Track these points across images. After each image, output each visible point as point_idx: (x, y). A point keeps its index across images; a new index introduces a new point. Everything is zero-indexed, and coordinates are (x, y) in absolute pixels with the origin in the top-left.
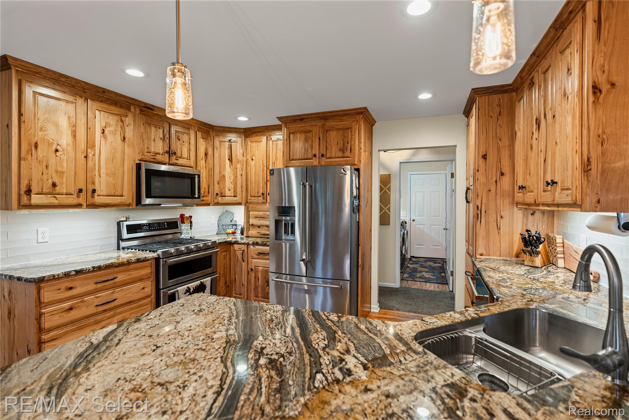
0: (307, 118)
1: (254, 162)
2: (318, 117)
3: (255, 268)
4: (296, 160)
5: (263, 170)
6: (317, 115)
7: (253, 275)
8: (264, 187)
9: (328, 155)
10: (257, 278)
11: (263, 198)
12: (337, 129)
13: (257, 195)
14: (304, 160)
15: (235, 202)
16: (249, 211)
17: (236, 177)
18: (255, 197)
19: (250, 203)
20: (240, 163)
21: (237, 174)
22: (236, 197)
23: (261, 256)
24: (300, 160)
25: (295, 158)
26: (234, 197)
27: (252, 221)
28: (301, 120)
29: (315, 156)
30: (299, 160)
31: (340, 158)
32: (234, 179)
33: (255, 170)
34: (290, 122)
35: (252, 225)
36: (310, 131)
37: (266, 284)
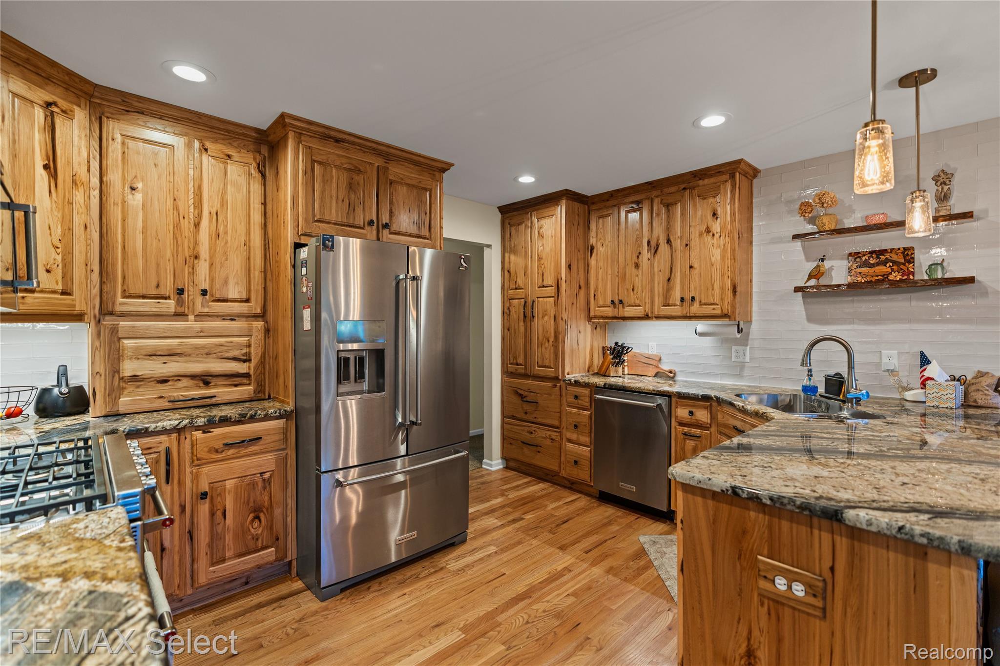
0: (353, 143)
1: (139, 196)
2: (374, 149)
3: (211, 488)
4: (329, 223)
5: (177, 226)
6: (374, 145)
7: (204, 508)
8: (183, 271)
9: (394, 227)
10: (217, 514)
11: (180, 303)
12: (408, 185)
13: (154, 292)
14: (347, 226)
15: (64, 310)
16: (119, 339)
17: (71, 229)
18: (144, 297)
19: (123, 315)
20: (81, 190)
21: (71, 221)
22: (69, 294)
23: (231, 451)
24: (338, 225)
25: (327, 217)
26: (64, 293)
27: (129, 368)
28: (337, 141)
29: (371, 223)
30: (335, 224)
31: (413, 236)
32: (63, 234)
33: (145, 222)
34: (311, 136)
35: (135, 378)
36: (358, 171)
37: (252, 516)
